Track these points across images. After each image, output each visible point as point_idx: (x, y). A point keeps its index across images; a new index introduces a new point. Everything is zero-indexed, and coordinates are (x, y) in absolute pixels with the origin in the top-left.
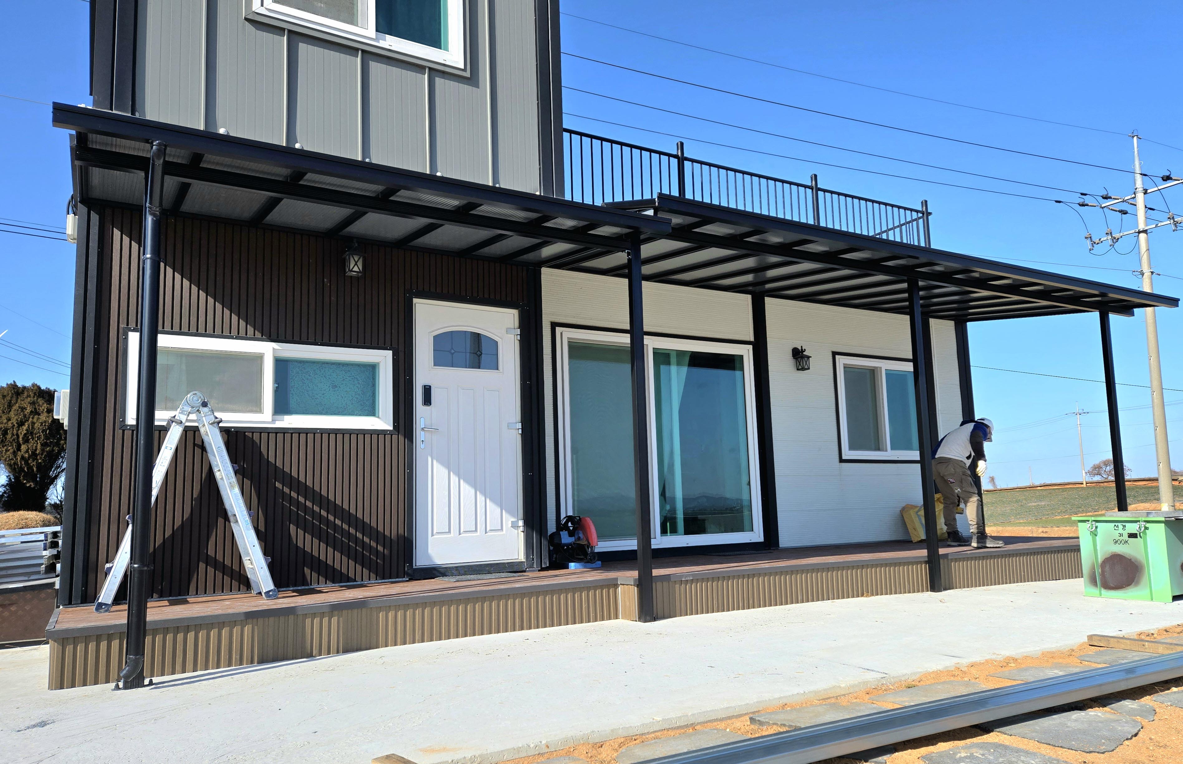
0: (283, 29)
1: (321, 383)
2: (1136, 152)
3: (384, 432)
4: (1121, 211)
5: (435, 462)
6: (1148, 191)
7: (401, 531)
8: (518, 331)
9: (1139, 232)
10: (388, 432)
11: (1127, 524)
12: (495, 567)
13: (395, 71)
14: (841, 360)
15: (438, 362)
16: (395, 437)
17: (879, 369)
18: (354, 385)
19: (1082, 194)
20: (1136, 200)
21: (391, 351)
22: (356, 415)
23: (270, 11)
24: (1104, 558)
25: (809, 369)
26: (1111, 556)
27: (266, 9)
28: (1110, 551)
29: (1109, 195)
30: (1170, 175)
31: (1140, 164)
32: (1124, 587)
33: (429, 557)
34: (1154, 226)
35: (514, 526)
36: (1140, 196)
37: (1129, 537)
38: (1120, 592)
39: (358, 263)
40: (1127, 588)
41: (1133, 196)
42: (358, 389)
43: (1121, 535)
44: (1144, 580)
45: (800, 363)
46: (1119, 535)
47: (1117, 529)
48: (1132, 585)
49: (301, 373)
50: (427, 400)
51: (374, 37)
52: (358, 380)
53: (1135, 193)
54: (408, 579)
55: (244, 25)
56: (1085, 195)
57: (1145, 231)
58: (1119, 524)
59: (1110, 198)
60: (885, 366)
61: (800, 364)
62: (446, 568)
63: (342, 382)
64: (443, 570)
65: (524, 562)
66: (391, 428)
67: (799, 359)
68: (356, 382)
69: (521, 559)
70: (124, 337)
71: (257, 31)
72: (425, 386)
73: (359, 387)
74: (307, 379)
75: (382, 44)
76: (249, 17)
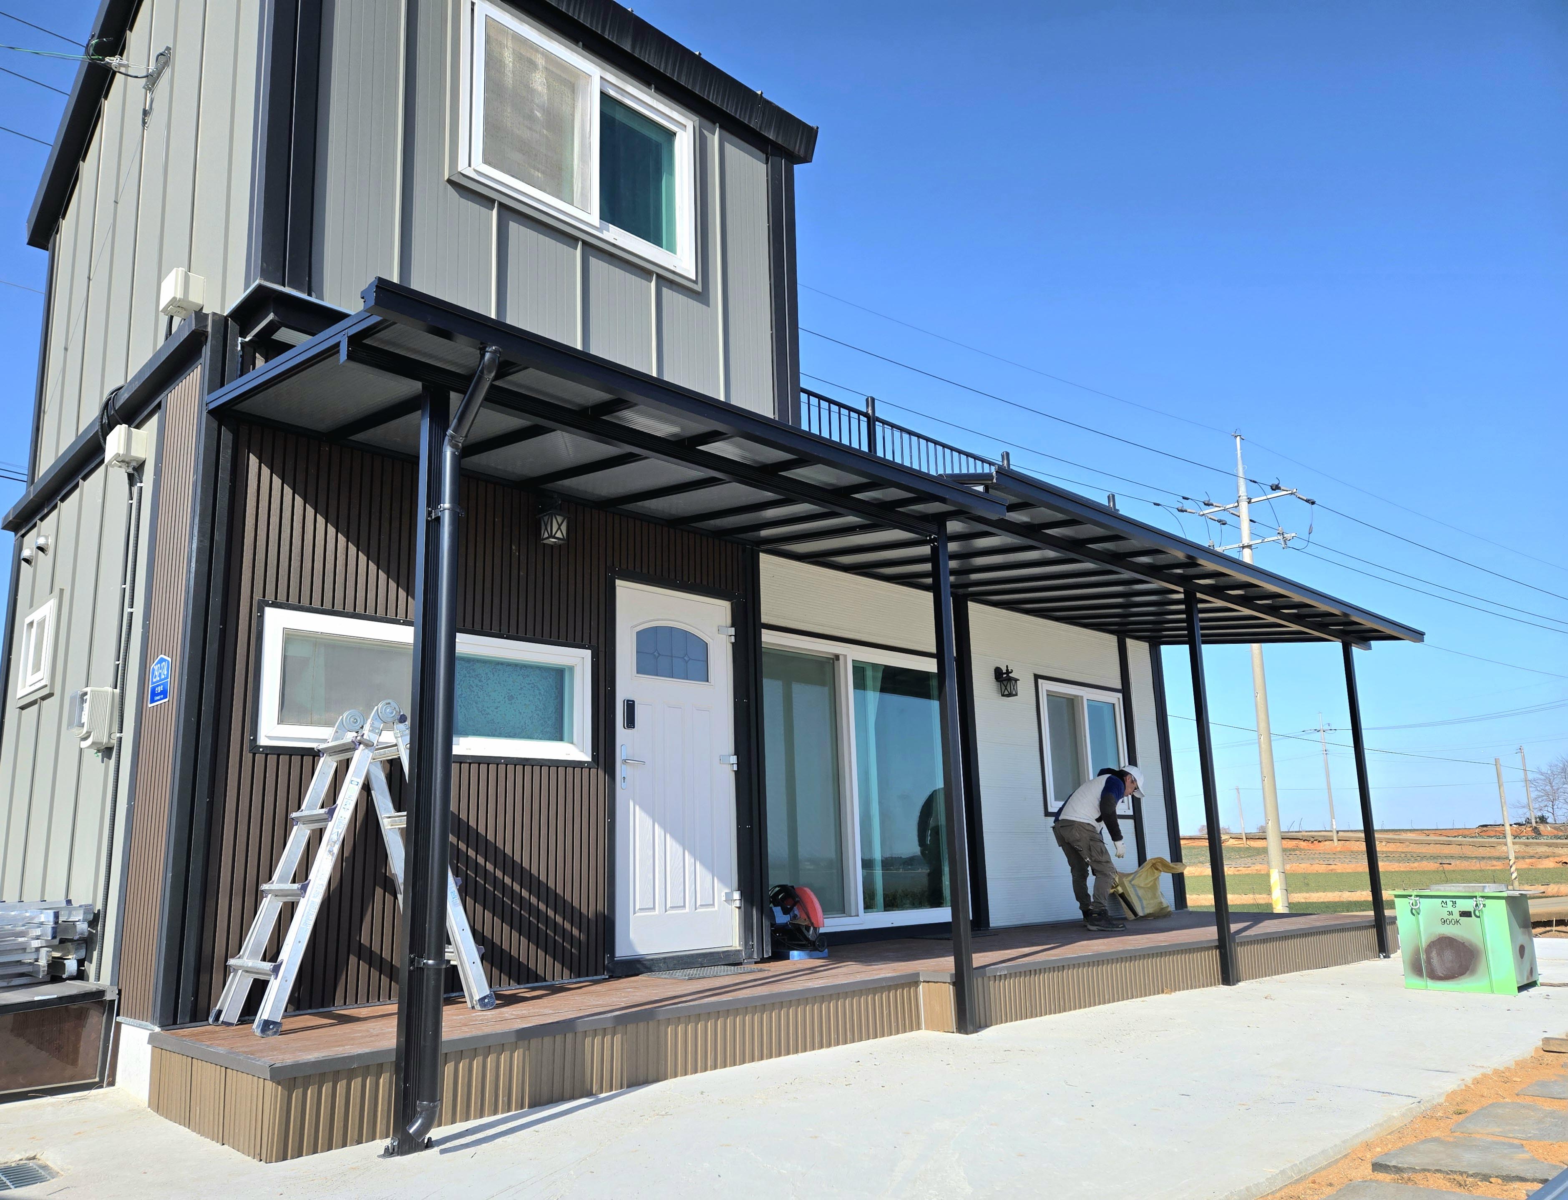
0: (493, 201)
1: (495, 691)
2: (1239, 455)
3: (579, 764)
4: (1219, 521)
5: (637, 808)
6: (1253, 501)
7: (600, 908)
8: (732, 631)
9: (1243, 547)
10: (586, 765)
11: (1458, 901)
12: (708, 958)
13: (617, 273)
14: (1045, 686)
15: (641, 669)
16: (593, 771)
17: (1080, 698)
18: (535, 696)
19: (1184, 498)
20: (1239, 509)
21: (590, 651)
22: (537, 739)
23: (480, 174)
24: (1430, 942)
25: (1016, 695)
26: (1439, 939)
27: (475, 170)
28: (1437, 933)
29: (1211, 502)
30: (1279, 484)
31: (1244, 468)
32: (1456, 977)
33: (630, 945)
34: (1260, 541)
35: (729, 899)
36: (1244, 505)
37: (1461, 916)
38: (1449, 982)
39: (561, 527)
40: (1460, 977)
41: (1236, 504)
42: (540, 702)
43: (1451, 913)
44: (1482, 967)
45: (1006, 687)
46: (1448, 913)
47: (1445, 906)
48: (1466, 975)
49: (469, 677)
50: (630, 722)
51: (598, 225)
52: (539, 689)
53: (1238, 502)
54: (607, 977)
55: (445, 188)
56: (1187, 499)
57: (1249, 546)
58: (1448, 900)
59: (1212, 505)
60: (1087, 694)
61: (1006, 689)
62: (652, 960)
63: (520, 692)
64: (649, 963)
65: (741, 950)
66: (590, 759)
67: (1005, 683)
68: (537, 692)
69: (736, 947)
70: (259, 614)
71: (461, 199)
72: (628, 701)
73: (541, 699)
74: (477, 686)
75: (605, 235)
76: (453, 178)
